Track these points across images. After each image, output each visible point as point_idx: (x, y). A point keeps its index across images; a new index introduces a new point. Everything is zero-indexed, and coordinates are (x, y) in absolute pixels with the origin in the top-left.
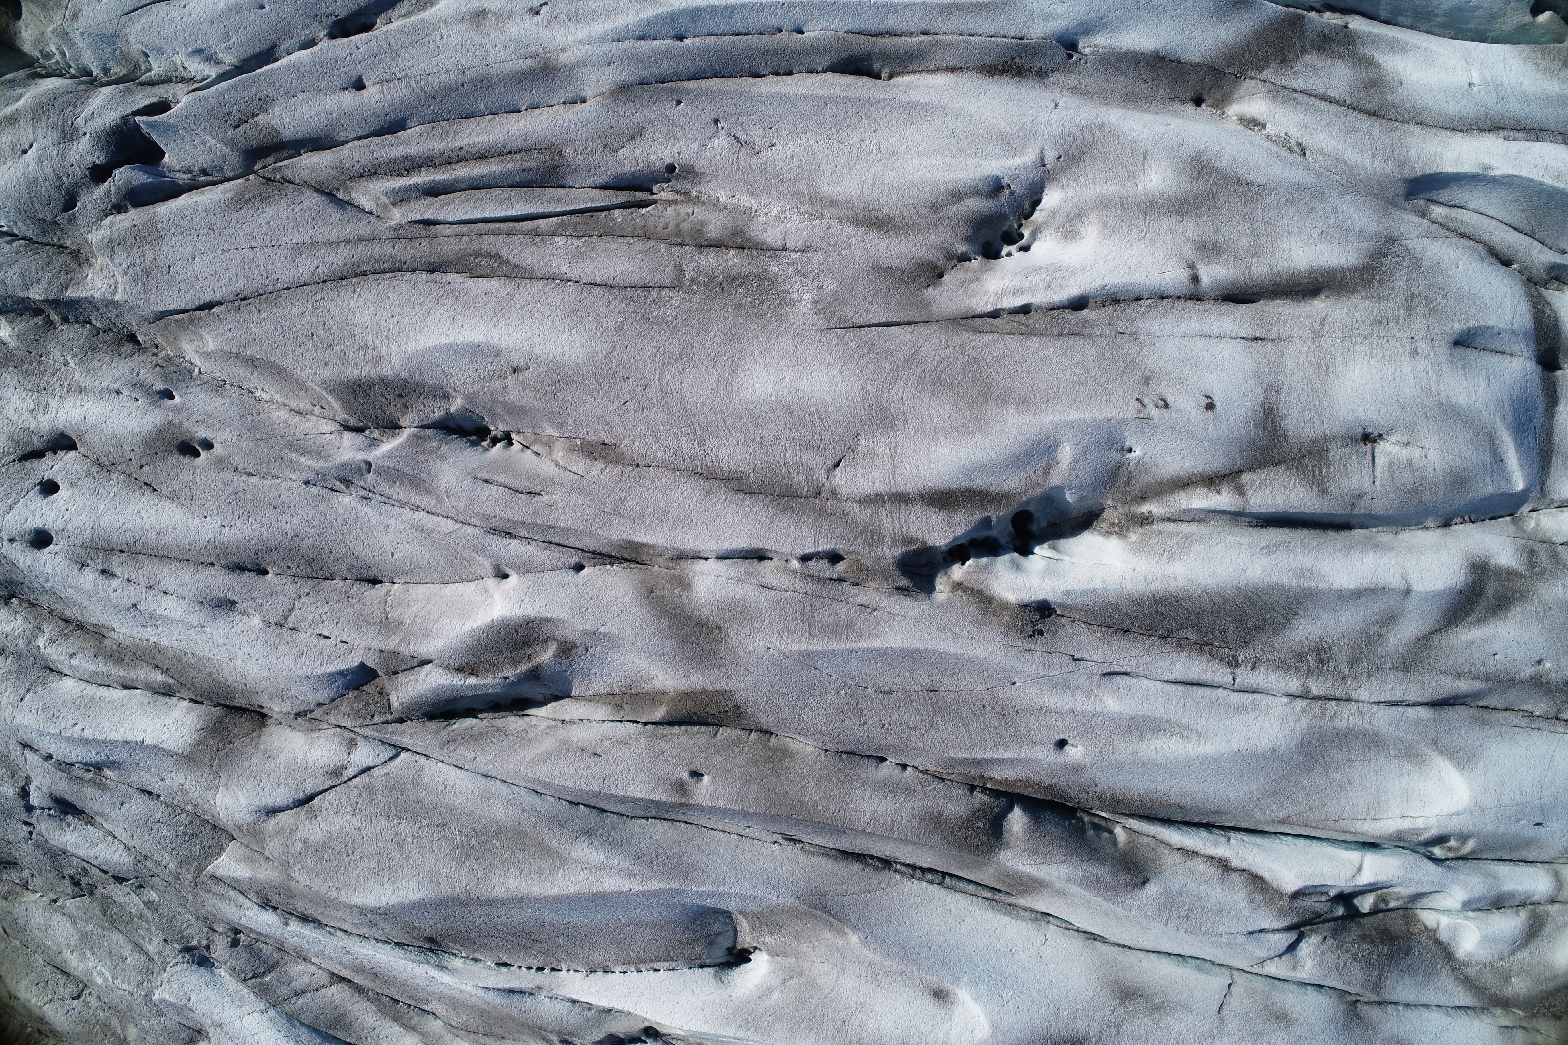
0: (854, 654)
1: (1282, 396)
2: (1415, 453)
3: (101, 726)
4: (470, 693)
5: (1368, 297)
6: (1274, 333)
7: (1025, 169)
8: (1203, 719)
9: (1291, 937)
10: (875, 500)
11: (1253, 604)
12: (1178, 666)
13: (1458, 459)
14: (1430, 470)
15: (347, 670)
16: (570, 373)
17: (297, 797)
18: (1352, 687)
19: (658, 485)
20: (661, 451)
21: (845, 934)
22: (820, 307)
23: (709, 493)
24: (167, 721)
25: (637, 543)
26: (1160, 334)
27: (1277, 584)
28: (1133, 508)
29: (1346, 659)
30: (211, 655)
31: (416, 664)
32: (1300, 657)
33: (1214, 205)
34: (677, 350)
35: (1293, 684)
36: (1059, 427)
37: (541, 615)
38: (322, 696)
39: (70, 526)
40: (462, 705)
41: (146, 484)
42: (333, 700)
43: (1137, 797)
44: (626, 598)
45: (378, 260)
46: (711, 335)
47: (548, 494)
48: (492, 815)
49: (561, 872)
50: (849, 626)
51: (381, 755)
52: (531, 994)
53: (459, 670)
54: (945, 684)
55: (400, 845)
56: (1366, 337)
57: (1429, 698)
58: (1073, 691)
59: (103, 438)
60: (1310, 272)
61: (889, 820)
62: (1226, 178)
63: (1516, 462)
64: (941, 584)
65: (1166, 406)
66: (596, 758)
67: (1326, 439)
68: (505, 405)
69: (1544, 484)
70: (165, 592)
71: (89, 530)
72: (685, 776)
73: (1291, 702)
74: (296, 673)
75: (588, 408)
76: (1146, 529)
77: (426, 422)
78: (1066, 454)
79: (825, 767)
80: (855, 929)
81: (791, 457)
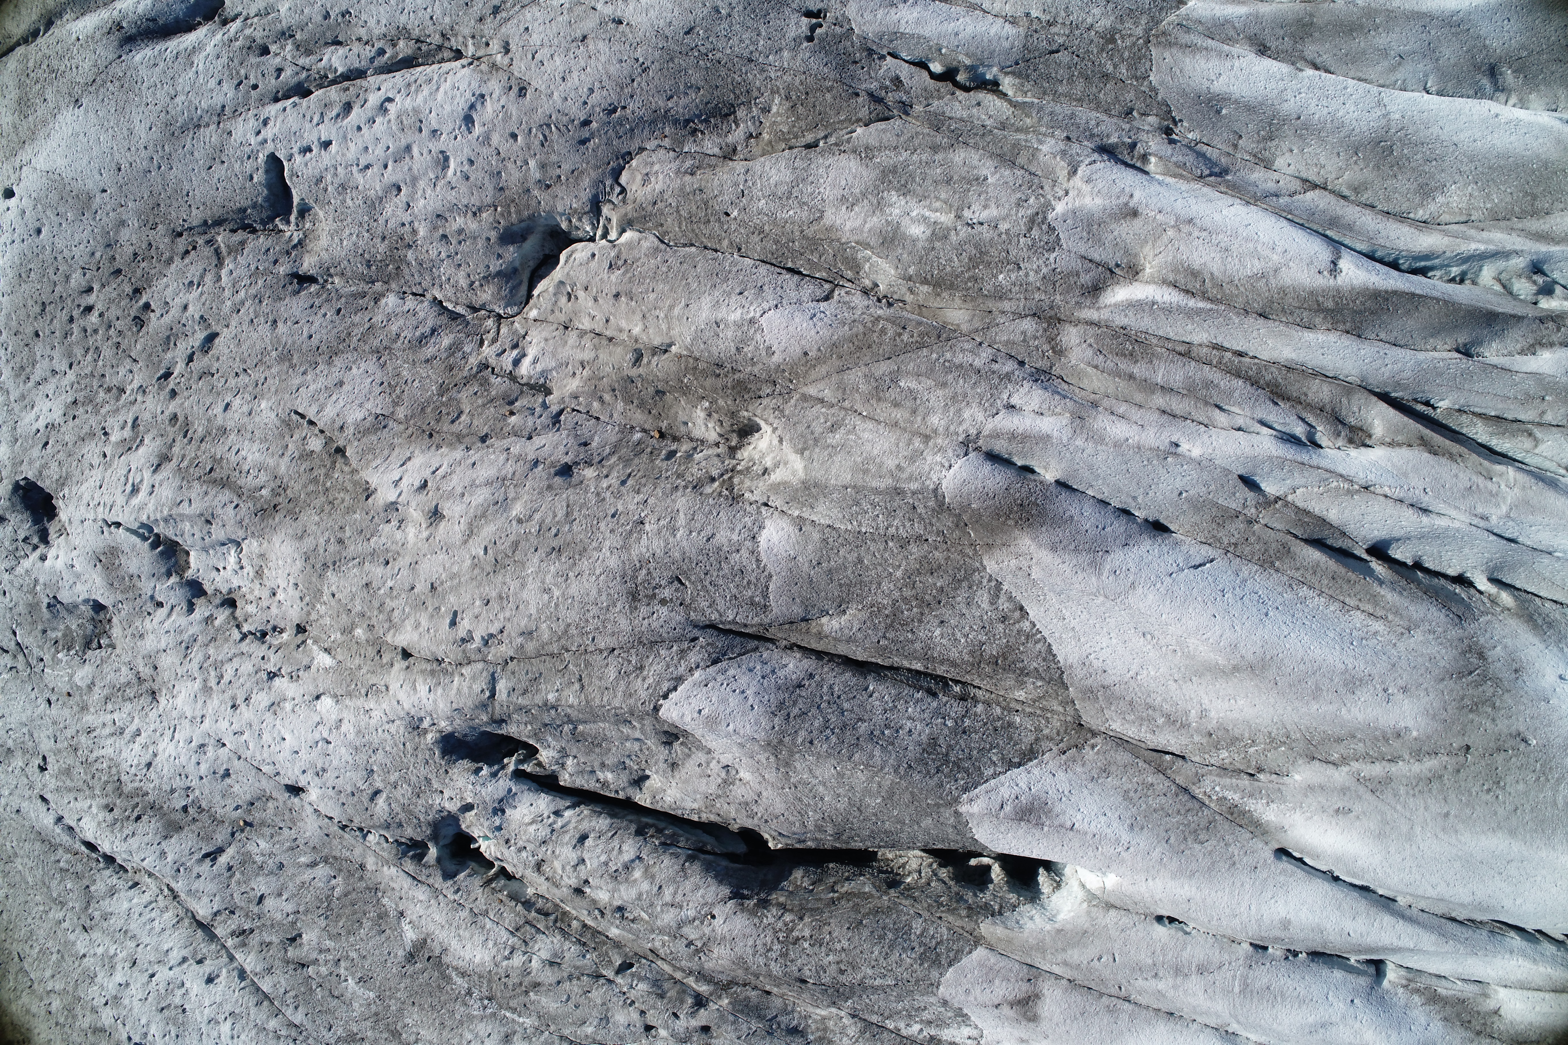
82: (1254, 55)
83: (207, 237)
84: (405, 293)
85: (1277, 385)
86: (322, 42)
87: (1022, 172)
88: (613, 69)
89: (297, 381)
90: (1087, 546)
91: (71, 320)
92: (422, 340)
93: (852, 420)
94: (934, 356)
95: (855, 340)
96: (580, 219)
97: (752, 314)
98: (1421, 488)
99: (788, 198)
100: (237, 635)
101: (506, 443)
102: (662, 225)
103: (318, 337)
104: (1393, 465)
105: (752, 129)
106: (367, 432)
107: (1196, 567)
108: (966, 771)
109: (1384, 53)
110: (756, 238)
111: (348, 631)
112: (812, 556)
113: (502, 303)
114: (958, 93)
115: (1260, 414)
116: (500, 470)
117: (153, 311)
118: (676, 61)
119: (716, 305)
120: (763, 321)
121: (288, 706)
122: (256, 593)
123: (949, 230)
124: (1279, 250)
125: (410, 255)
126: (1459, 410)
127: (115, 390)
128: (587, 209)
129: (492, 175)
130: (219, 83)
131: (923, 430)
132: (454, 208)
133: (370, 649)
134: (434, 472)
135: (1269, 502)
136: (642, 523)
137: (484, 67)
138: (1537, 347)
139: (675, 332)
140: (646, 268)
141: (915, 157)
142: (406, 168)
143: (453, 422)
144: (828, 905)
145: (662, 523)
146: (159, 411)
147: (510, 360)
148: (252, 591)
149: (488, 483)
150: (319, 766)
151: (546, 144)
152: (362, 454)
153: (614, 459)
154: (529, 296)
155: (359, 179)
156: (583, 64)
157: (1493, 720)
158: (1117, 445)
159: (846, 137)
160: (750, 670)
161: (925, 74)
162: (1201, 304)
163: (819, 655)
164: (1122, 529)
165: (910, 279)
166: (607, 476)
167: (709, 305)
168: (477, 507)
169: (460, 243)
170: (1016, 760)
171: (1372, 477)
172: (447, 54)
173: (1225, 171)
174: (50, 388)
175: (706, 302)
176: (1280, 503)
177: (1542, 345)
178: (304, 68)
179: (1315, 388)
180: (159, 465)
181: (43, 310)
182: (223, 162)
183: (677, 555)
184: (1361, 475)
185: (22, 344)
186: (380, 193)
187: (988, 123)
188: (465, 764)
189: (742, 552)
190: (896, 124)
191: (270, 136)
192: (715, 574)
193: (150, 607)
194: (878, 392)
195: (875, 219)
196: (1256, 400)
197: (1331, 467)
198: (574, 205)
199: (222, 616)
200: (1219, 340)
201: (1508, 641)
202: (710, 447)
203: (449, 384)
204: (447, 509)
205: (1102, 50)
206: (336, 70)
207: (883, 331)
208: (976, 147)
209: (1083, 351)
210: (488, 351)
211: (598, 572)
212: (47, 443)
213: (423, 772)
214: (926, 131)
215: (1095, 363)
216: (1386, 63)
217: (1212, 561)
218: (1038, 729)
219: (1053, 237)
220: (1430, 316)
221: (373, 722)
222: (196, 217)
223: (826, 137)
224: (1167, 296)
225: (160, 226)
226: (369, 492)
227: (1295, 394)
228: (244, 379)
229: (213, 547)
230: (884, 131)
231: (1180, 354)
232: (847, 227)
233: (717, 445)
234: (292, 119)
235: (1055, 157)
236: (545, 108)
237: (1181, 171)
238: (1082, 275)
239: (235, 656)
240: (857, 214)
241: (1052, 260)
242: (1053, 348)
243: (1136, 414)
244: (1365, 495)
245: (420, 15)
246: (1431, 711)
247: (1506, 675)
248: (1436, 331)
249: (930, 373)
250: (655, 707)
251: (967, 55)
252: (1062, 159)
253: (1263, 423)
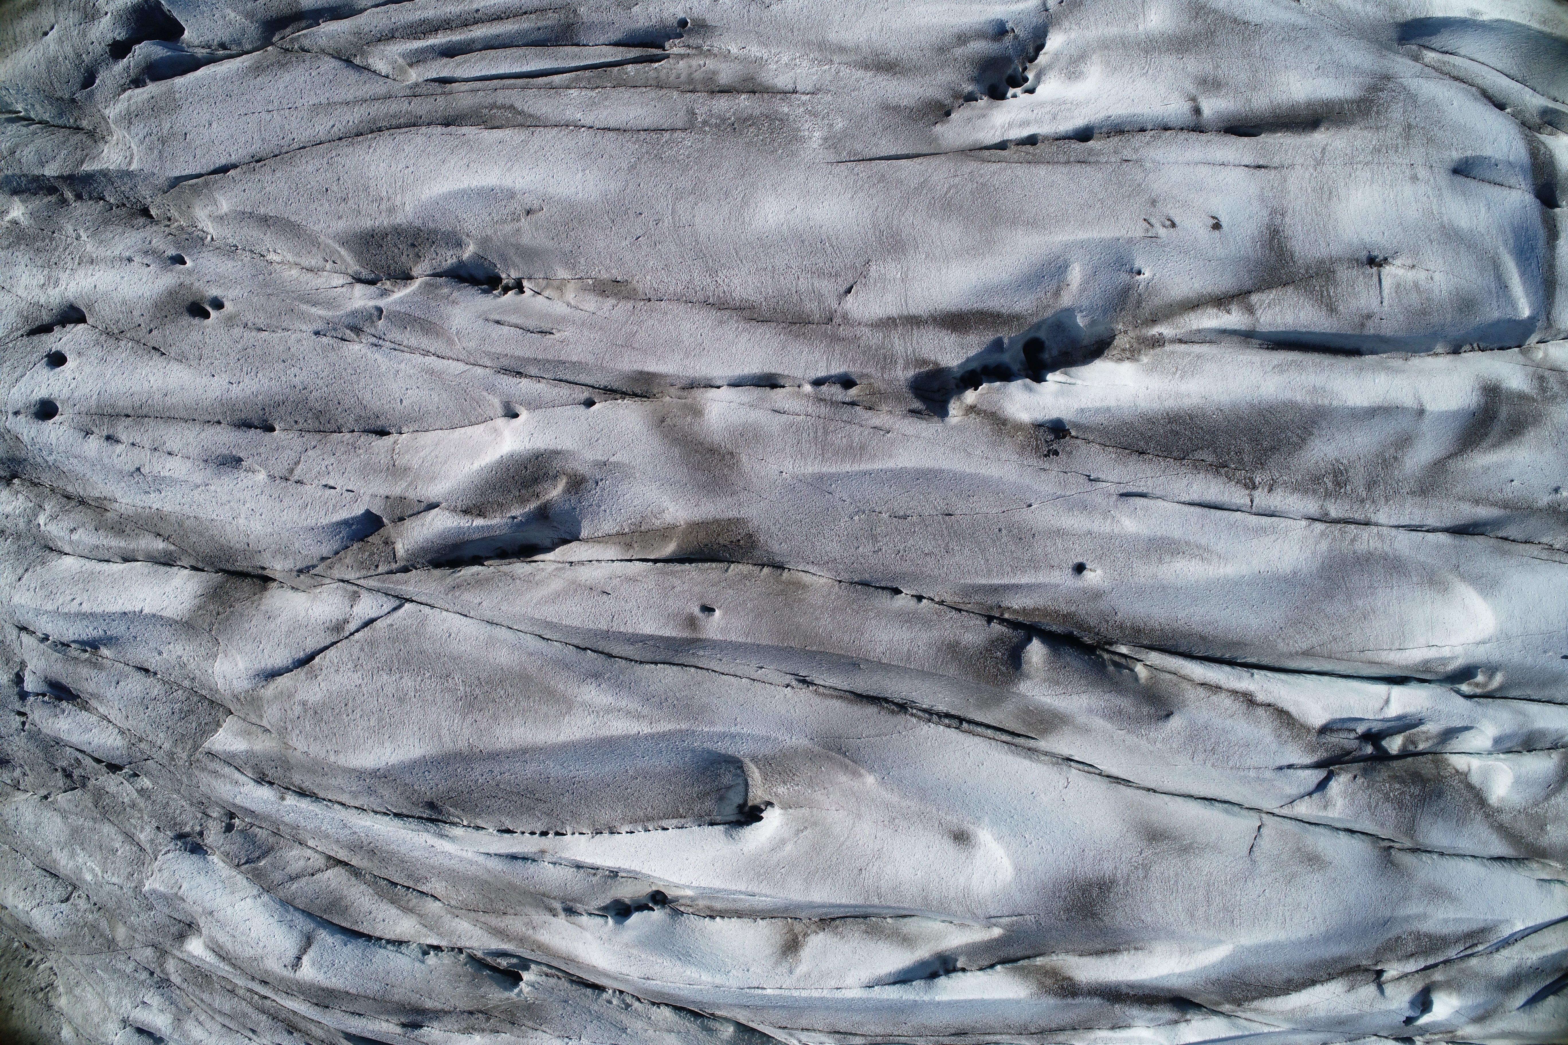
0: (867, 476)
1: (1287, 219)
2: (1421, 275)
3: (99, 600)
4: (476, 536)
5: (1366, 128)
6: (1276, 161)
7: (1029, 14)
8: (1222, 541)
9: (1321, 774)
10: (887, 324)
11: (1267, 422)
12: (1195, 487)
13: (1463, 282)
14: (1437, 292)
15: (353, 519)
16: (583, 212)
17: (297, 657)
18: (1371, 510)
19: (670, 317)
20: (673, 284)
21: (861, 775)
22: (830, 142)
23: (721, 322)
24: (167, 589)
25: (648, 373)
26: (1165, 161)
27: (1291, 401)
28: (1144, 331)
29: (1362, 482)
30: (214, 516)
31: (422, 508)
32: (1317, 479)
33: (1212, 43)
34: (689, 186)
35: (1312, 506)
36: (1068, 247)
37: (551, 447)
38: (325, 549)
39: (76, 394)
40: (469, 552)
41: (154, 348)
42: (337, 553)
43: (1158, 627)
44: (637, 428)
45: (394, 116)
46: (724, 171)
47: (559, 331)
48: (497, 661)
49: (567, 718)
50: (862, 448)
51: (385, 606)
52: (534, 860)
53: (466, 512)
54: (960, 507)
55: (401, 700)
56: (1367, 164)
57: (1448, 523)
58: (1090, 512)
59: (113, 306)
60: (1309, 104)
61: (906, 650)
62: (1223, 18)
63: (1521, 288)
64: (955, 409)
65: (1173, 225)
66: (605, 596)
67: (1332, 261)
68: (517, 247)
69: (1549, 313)
70: (170, 454)
71: (95, 397)
72: (696, 610)
73: (1310, 525)
74: (300, 525)
75: (601, 244)
76: (1158, 350)
77: (438, 270)
78: (1076, 275)
79: (839, 597)
80: (871, 770)
81: (803, 284)
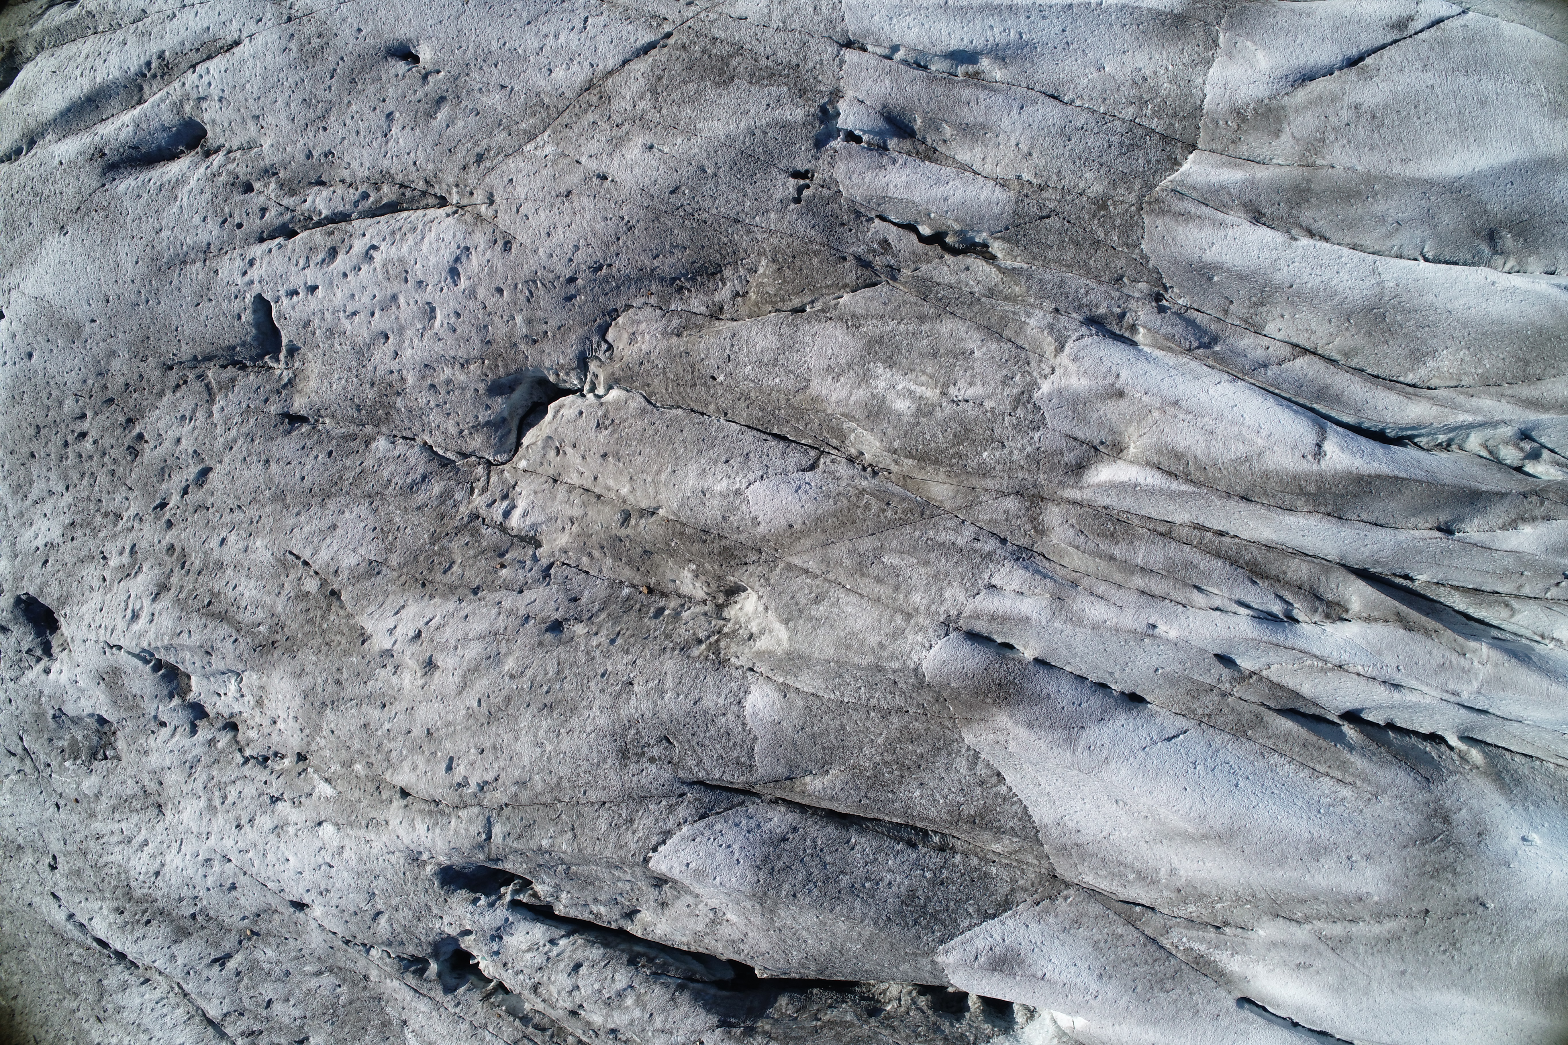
82: (1248, 224)
83: (198, 371)
84: (395, 436)
85: (1256, 564)
86: (305, 182)
87: (1009, 345)
88: (599, 227)
89: (291, 522)
90: (1063, 723)
91: (66, 444)
92: (413, 487)
93: (836, 593)
94: (917, 533)
95: (839, 515)
96: (567, 374)
97: (737, 486)
98: (1394, 666)
99: (774, 365)
100: (239, 759)
101: (497, 596)
102: (649, 385)
103: (311, 479)
104: (1368, 643)
105: (739, 287)
106: (361, 577)
107: (1169, 739)
108: (943, 923)
109: (1382, 220)
110: (742, 405)
111: (348, 764)
112: (796, 722)
113: (492, 451)
114: (947, 256)
115: (1238, 595)
116: (492, 624)
117: (147, 442)
118: (662, 220)
119: (703, 473)
120: (748, 492)
121: (291, 830)
122: (257, 719)
123: (934, 406)
124: (1264, 433)
125: (399, 402)
126: (1438, 583)
127: (111, 516)
128: (574, 365)
129: (478, 328)
130: (204, 220)
131: (904, 607)
132: (442, 358)
133: (369, 784)
134: (427, 623)
135: (1244, 677)
136: (631, 684)
137: (468, 217)
138: (1519, 522)
139: (662, 497)
140: (633, 429)
141: (902, 327)
142: (393, 317)
143: (445, 572)
144: (811, 1034)
145: (650, 685)
146: (156, 541)
147: (500, 512)
148: (253, 717)
149: (481, 637)
150: (322, 887)
151: (532, 300)
152: (357, 599)
153: (603, 616)
154: (519, 444)
155: (347, 325)
156: (568, 221)
157: (1453, 885)
158: (1095, 627)
159: (833, 302)
160: (736, 825)
161: (914, 237)
162: (1184, 487)
163: (803, 808)
164: (1098, 704)
165: (895, 452)
166: (597, 634)
167: (695, 473)
168: (470, 660)
169: (448, 393)
170: (992, 911)
171: (1345, 657)
172: (431, 201)
173: (1215, 340)
174: (47, 507)
175: (693, 469)
176: (1254, 677)
177: (1524, 520)
178: (288, 209)
179: (1294, 567)
180: (158, 594)
181: (38, 433)
182: (210, 300)
183: (665, 716)
184: (1335, 655)
185: (18, 463)
186: (368, 341)
187: (976, 289)
188: (464, 893)
189: (728, 715)
190: (883, 289)
191: (256, 278)
192: (702, 735)
193: (153, 726)
194: (862, 566)
195: (861, 391)
196: (1236, 580)
197: (1305, 647)
198: (561, 361)
199: (224, 739)
200: (1201, 520)
201: (1474, 802)
202: (697, 603)
203: (440, 533)
204: (441, 659)
205: (1094, 216)
206: (320, 213)
207: (867, 506)
208: (963, 318)
209: (1065, 532)
210: (478, 501)
211: (588, 730)
212: (46, 562)
213: (423, 899)
214: (914, 299)
215: (1076, 544)
216: (1383, 230)
217: (1185, 732)
218: (1014, 880)
219: (1038, 416)
220: (1413, 498)
221: (374, 851)
222: (186, 352)
223: (812, 302)
224: (1150, 478)
225: (150, 359)
226: (364, 639)
227: (1273, 573)
228: (238, 516)
229: (214, 675)
230: (871, 299)
231: (1161, 534)
232: (833, 399)
233: (704, 602)
234: (278, 262)
235: (1042, 332)
236: (530, 264)
237: (1169, 344)
238: (1066, 453)
239: (238, 778)
240: (843, 385)
241: (1036, 439)
242: (1035, 528)
243: (1115, 595)
244: (1339, 673)
245: (403, 160)
246: (1392, 878)
247: (1469, 839)
248: (1418, 511)
249: (913, 550)
250: (645, 859)
251: (956, 220)
252: (1049, 334)
253: (1240, 603)
